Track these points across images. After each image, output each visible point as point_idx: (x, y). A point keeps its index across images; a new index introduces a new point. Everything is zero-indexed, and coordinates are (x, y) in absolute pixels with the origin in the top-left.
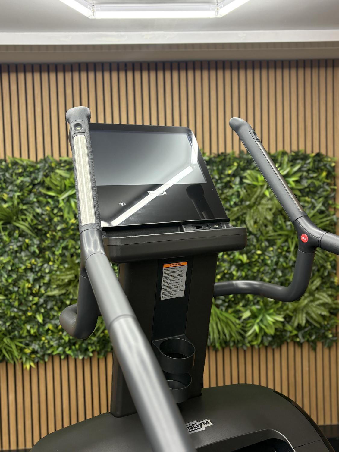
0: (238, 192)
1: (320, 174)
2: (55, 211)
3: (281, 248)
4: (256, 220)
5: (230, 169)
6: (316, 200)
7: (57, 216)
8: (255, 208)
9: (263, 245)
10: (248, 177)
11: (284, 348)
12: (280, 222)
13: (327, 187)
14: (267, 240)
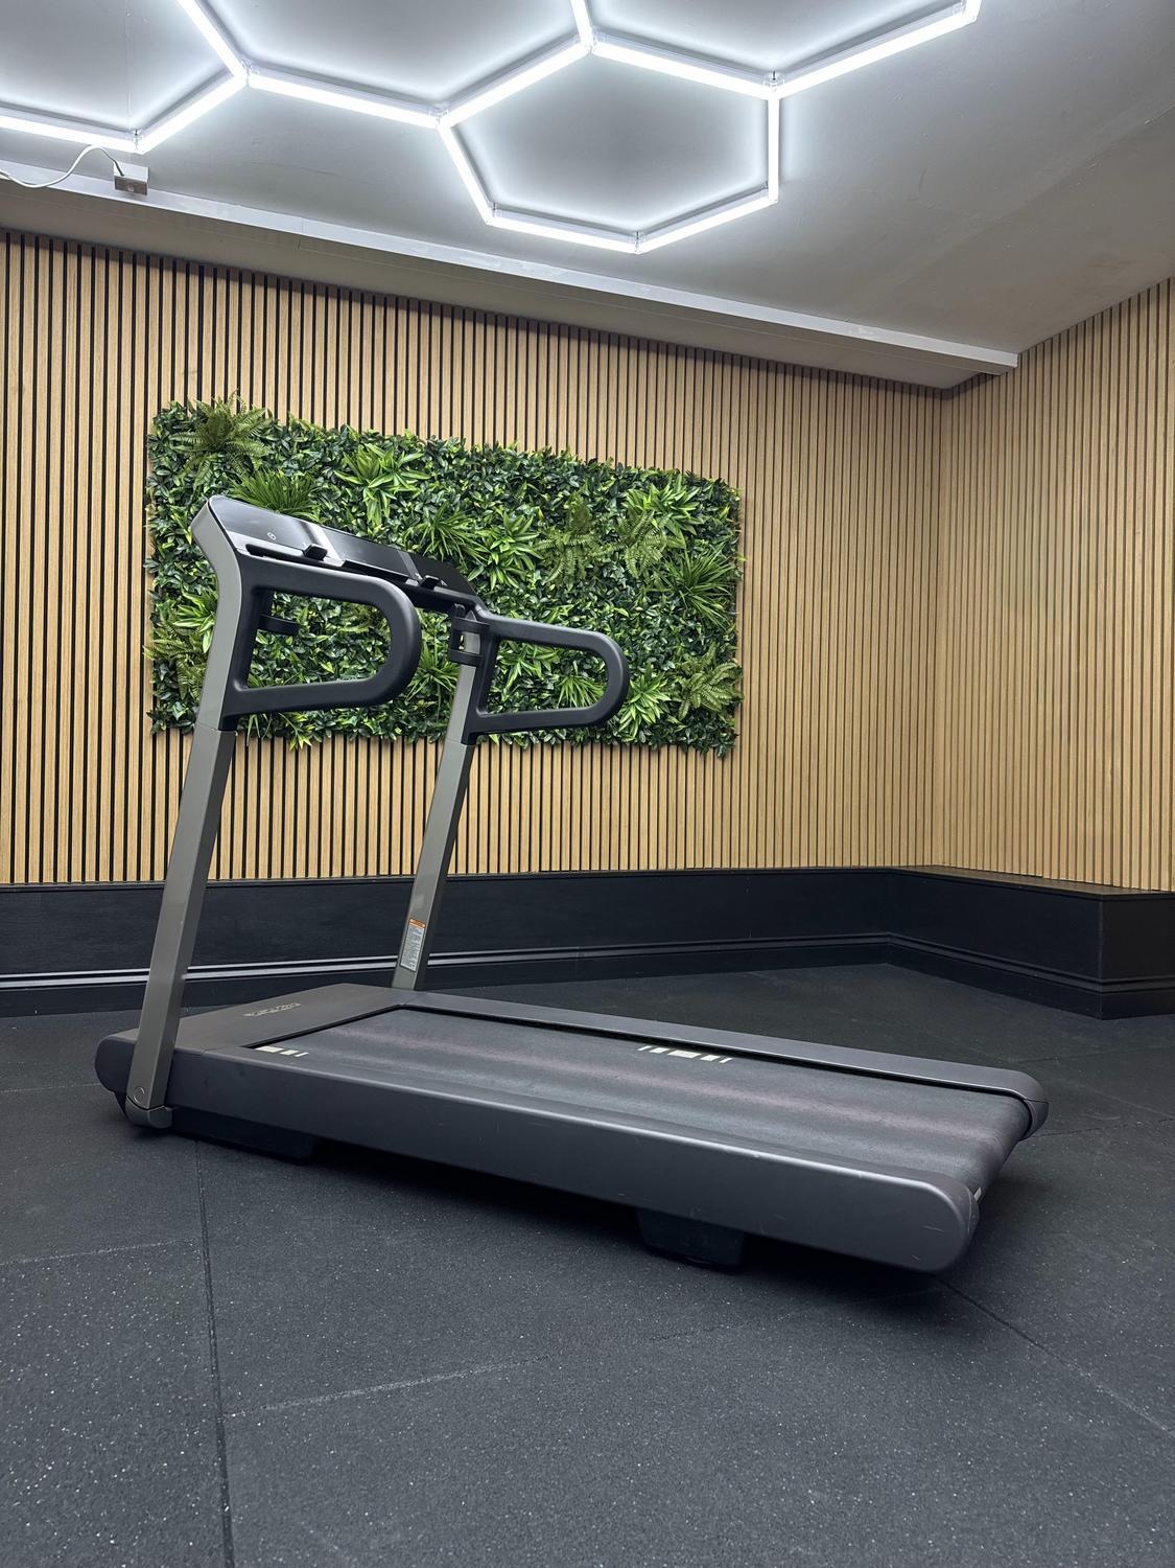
0: (615, 517)
1: (721, 510)
2: (354, 510)
4: (638, 560)
5: (604, 485)
6: (714, 545)
7: (357, 518)
8: (636, 544)
9: (644, 599)
10: (628, 499)
11: (664, 751)
12: (668, 568)
13: (729, 529)
14: (648, 594)
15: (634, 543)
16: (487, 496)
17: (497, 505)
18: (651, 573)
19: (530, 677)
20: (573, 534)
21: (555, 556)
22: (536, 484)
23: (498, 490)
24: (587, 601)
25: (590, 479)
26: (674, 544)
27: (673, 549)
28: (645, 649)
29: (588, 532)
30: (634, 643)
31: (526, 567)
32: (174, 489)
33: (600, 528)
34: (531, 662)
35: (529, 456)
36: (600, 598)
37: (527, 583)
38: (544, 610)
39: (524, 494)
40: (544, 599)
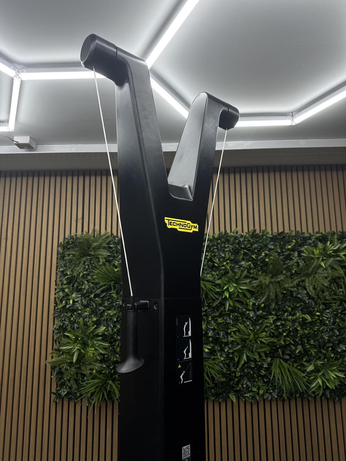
0: (298, 262)
3: (336, 310)
4: (314, 286)
5: (289, 245)
8: (312, 277)
9: (321, 306)
10: (305, 251)
12: (334, 289)
14: (323, 304)
15: (311, 275)
16: (221, 260)
17: (227, 263)
18: (323, 292)
19: (253, 360)
20: (273, 276)
21: (263, 288)
22: (249, 250)
23: (227, 257)
24: (285, 312)
25: (280, 243)
26: (336, 274)
27: (336, 277)
28: (324, 338)
29: (282, 272)
30: (316, 336)
31: (245, 296)
32: (66, 277)
33: (288, 269)
34: (252, 352)
35: (244, 235)
36: (292, 309)
37: (247, 305)
38: (259, 320)
39: (242, 255)
40: (258, 313)
